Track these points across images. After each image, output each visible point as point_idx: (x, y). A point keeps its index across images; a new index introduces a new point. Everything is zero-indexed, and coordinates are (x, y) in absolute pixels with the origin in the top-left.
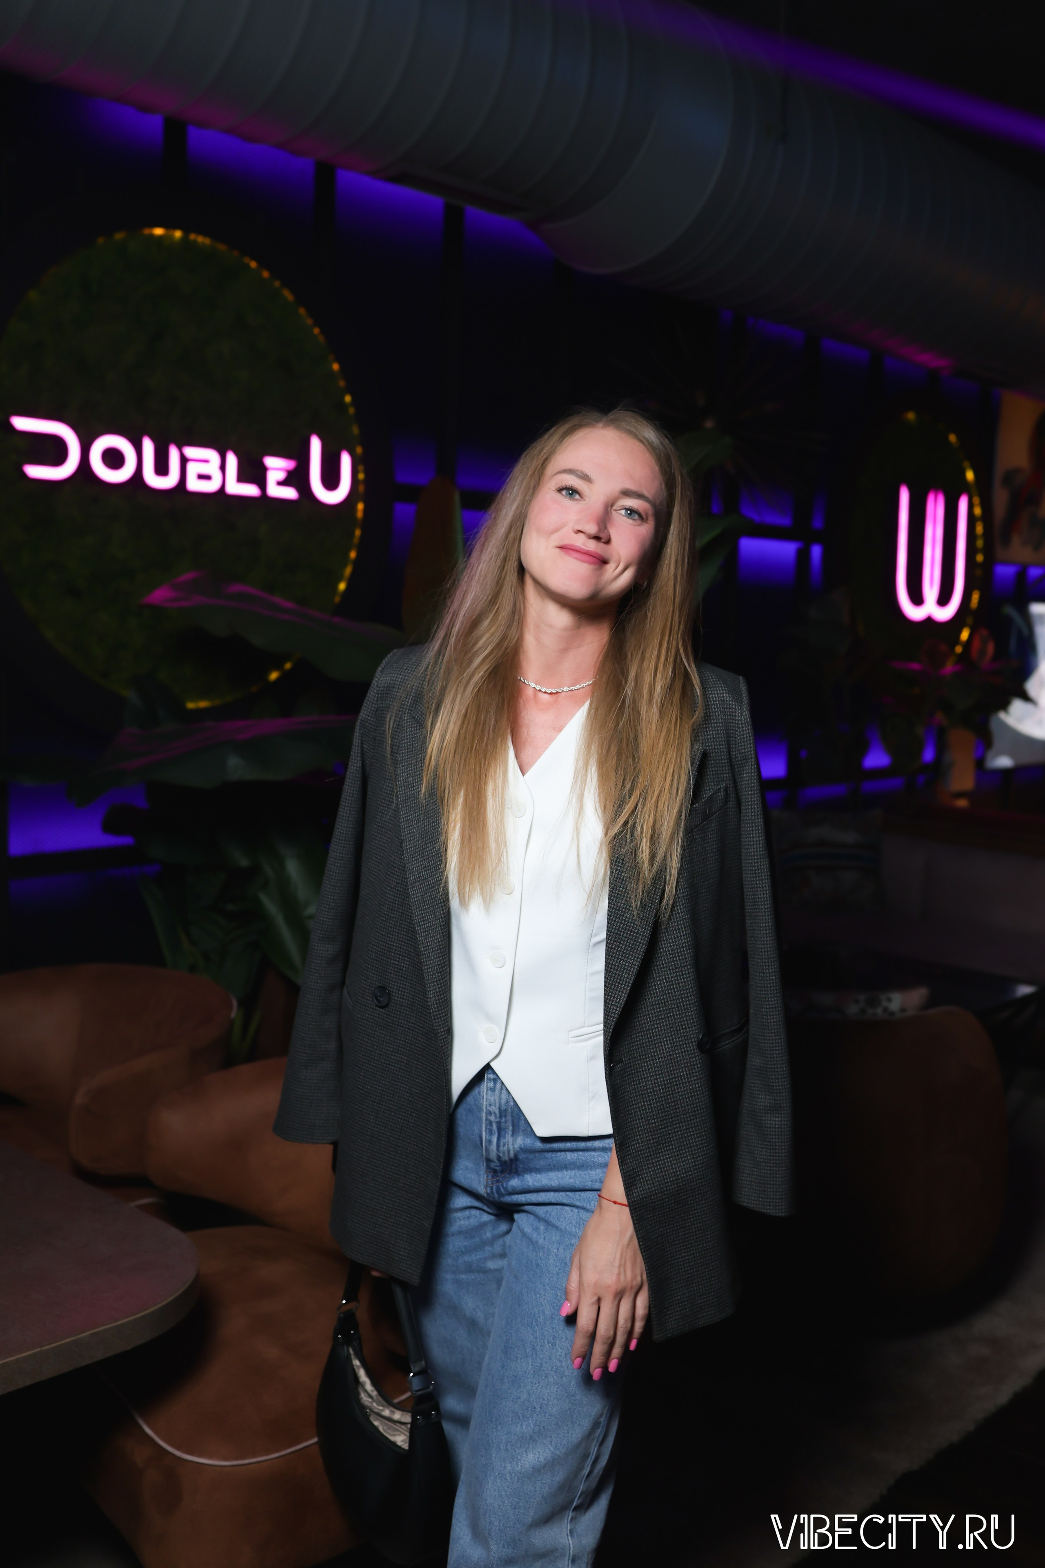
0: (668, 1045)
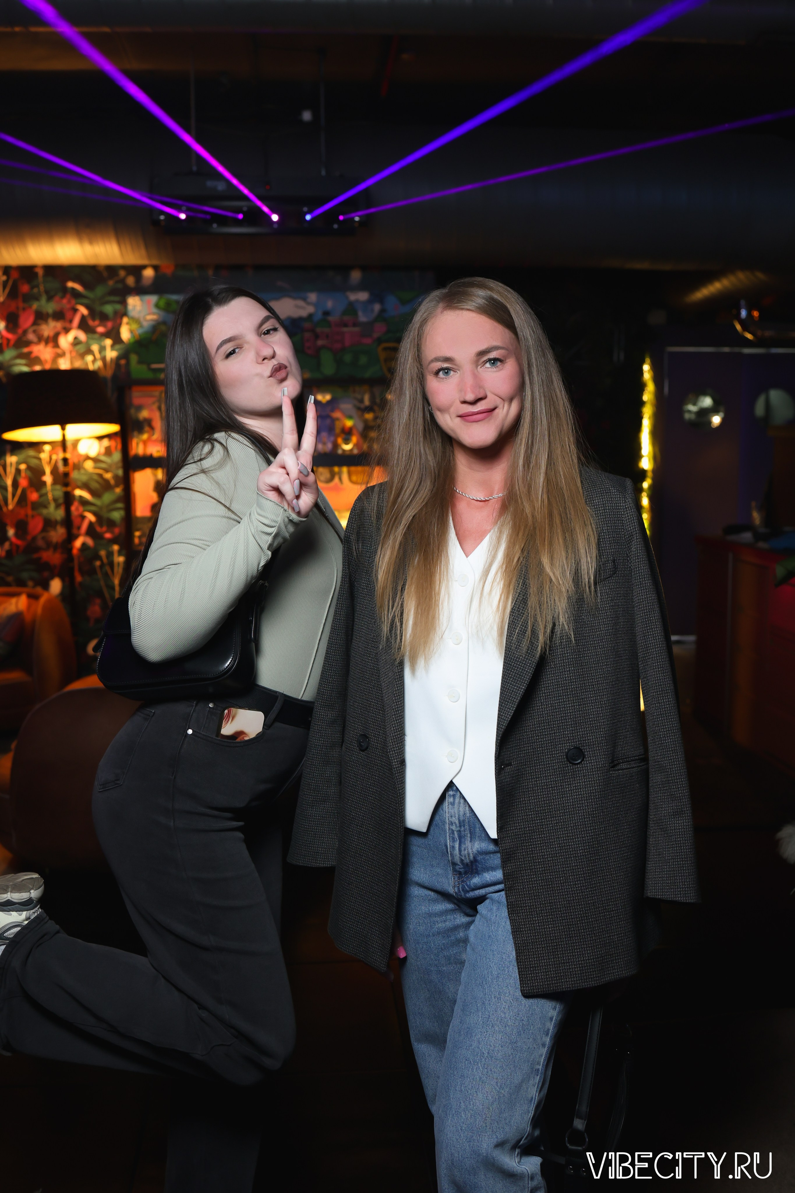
0: (548, 755)
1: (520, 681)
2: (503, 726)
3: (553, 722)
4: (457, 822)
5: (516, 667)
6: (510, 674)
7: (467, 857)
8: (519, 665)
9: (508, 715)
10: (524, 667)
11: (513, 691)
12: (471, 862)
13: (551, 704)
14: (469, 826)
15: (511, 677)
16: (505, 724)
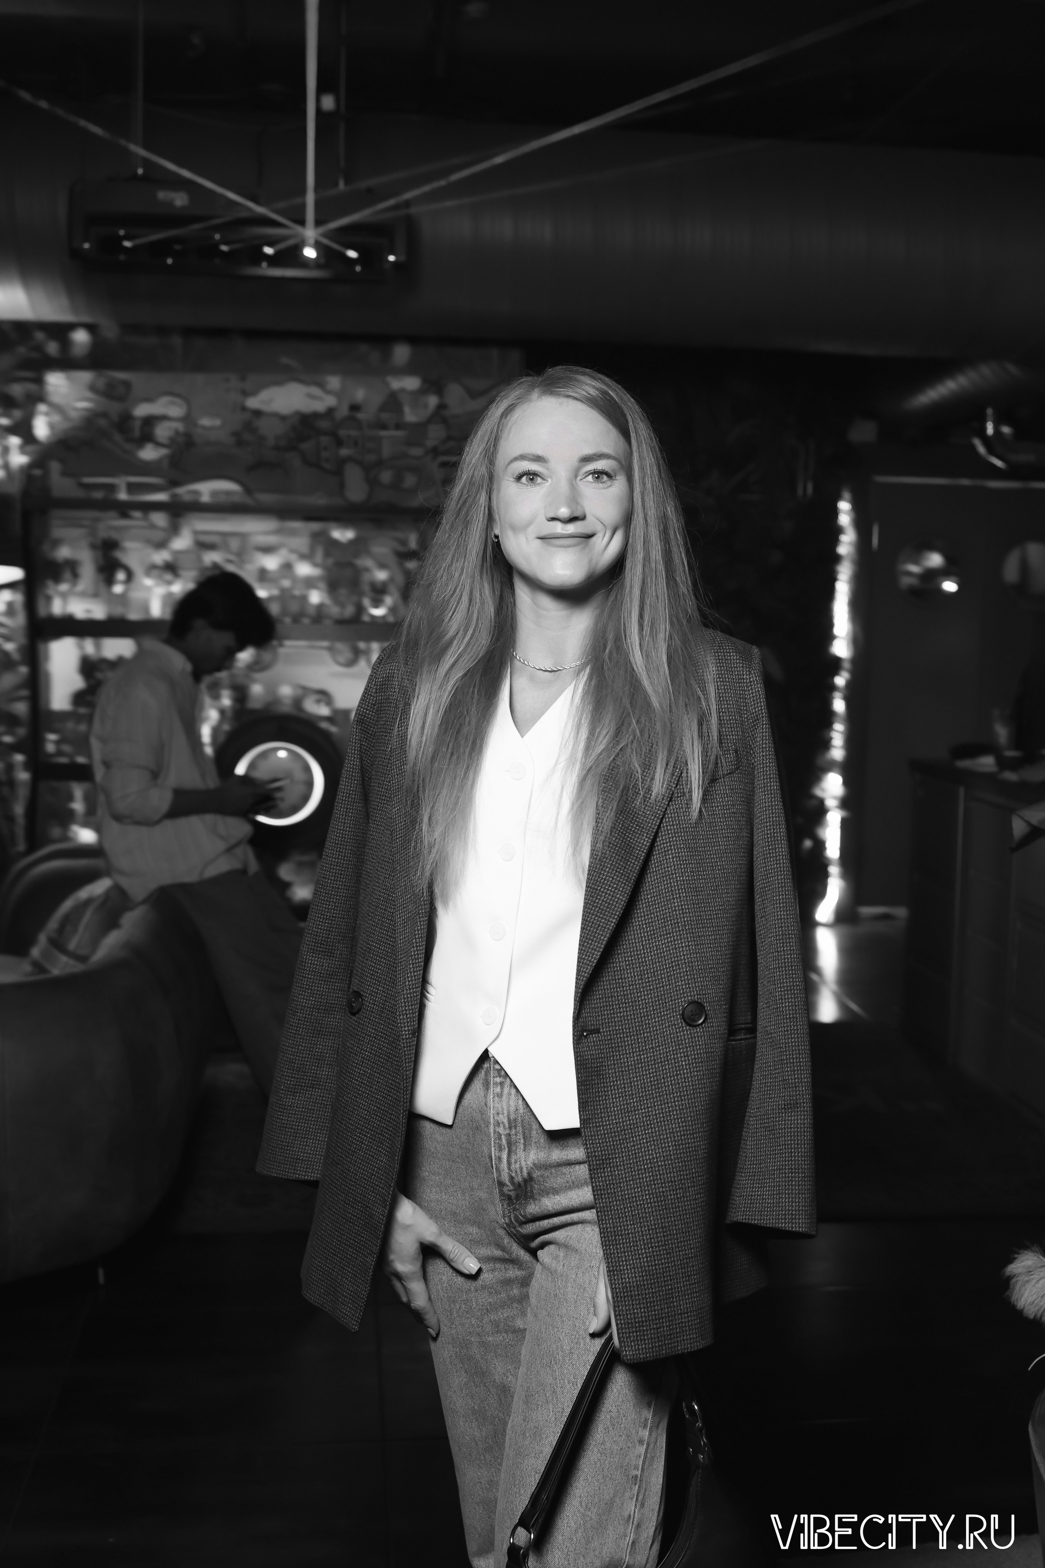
1: (609, 912)
2: (585, 973)
3: (661, 970)
4: (506, 1121)
5: (603, 892)
6: (595, 902)
7: (519, 1172)
8: (608, 890)
9: (592, 958)
10: (614, 892)
11: (599, 925)
12: (525, 1181)
13: (657, 947)
14: (523, 1126)
15: (596, 907)
16: (589, 970)
